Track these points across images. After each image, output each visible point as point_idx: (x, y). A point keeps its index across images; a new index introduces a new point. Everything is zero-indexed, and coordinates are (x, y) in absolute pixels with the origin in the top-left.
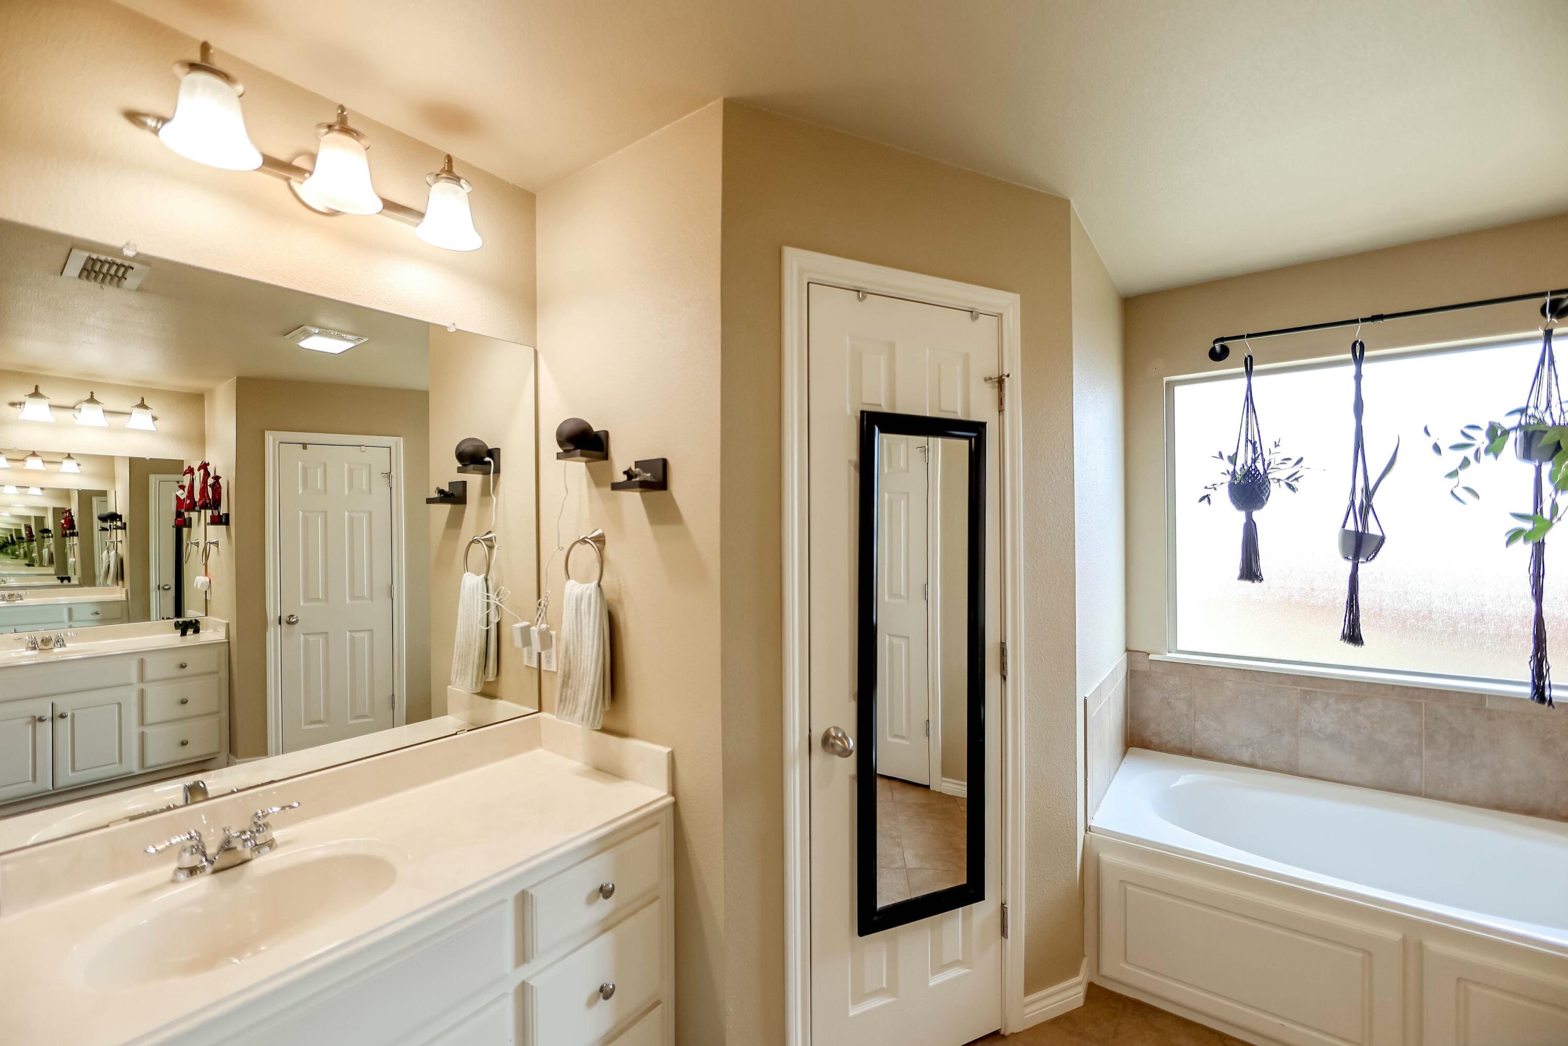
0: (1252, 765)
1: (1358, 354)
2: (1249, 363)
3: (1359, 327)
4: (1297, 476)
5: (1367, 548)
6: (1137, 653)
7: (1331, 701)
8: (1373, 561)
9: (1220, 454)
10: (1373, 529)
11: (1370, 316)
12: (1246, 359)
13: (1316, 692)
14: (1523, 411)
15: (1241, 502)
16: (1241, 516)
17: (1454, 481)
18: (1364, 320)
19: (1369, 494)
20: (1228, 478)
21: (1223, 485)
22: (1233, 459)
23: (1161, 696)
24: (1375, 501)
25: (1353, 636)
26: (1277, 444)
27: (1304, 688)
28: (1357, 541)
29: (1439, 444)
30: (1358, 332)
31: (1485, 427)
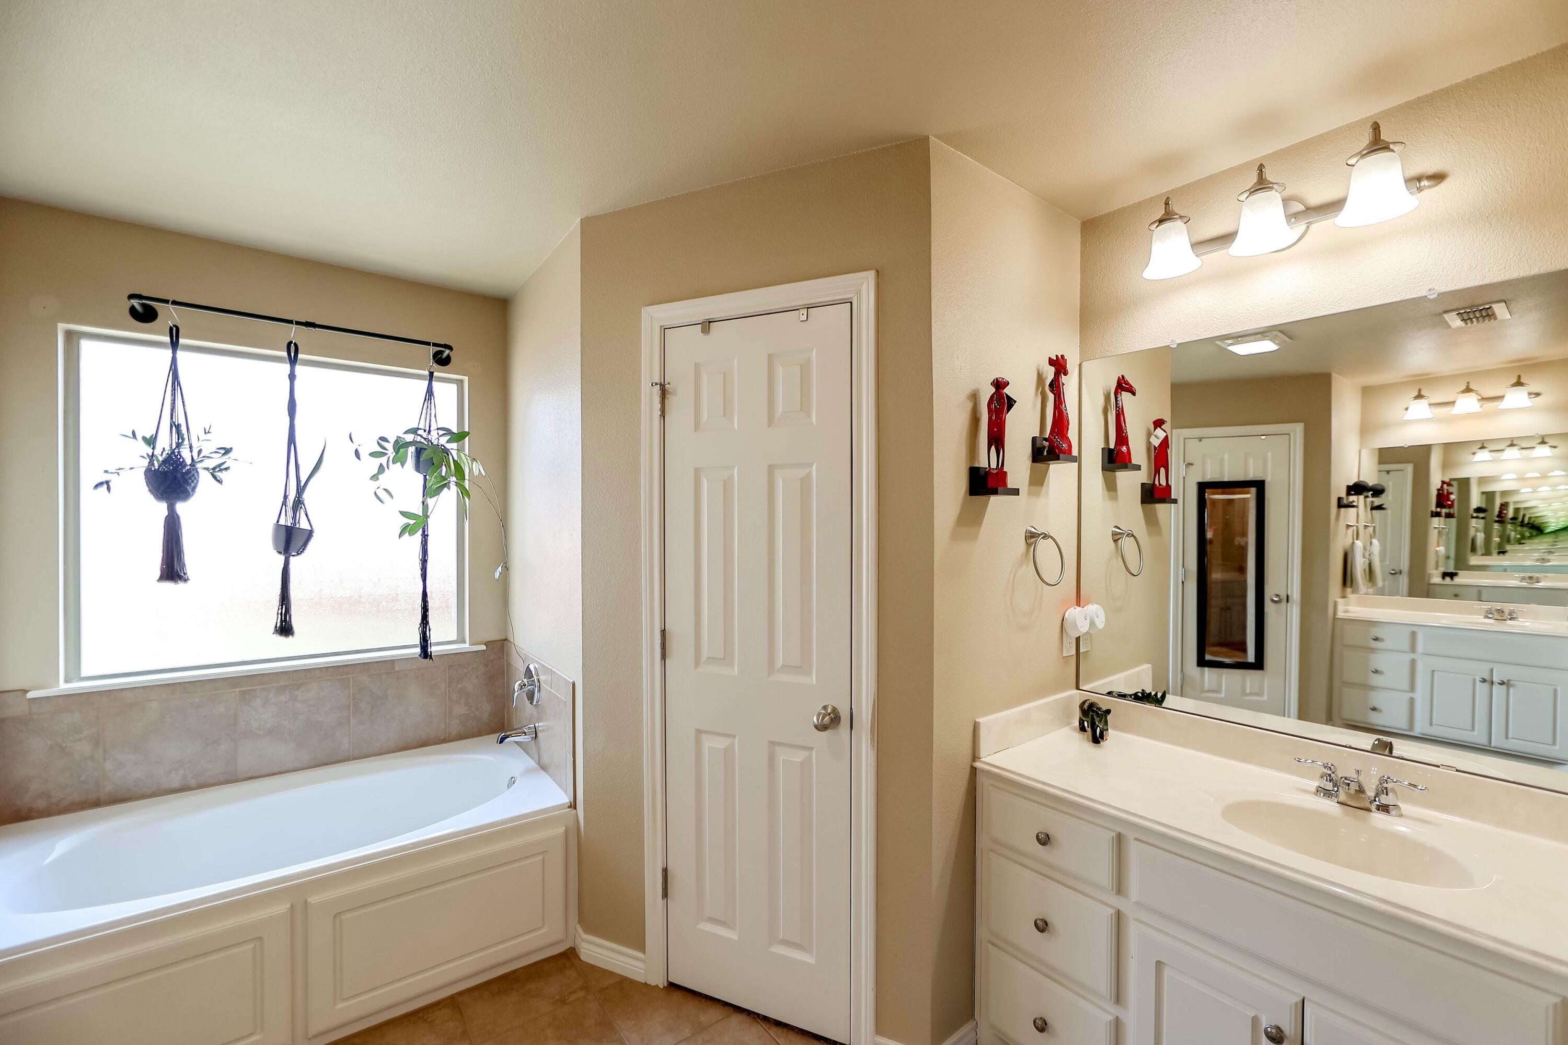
0: (184, 789)
1: (292, 354)
2: (175, 334)
3: (294, 329)
4: (223, 467)
5: (297, 543)
6: (7, 694)
7: (271, 695)
8: (303, 554)
9: (134, 433)
10: (304, 524)
11: (304, 321)
12: (171, 329)
13: (256, 690)
14: (414, 431)
15: (160, 491)
16: (161, 509)
17: (376, 484)
18: (298, 323)
19: (300, 490)
20: (146, 462)
21: (133, 470)
22: (151, 441)
23: (49, 742)
24: (306, 496)
25: (285, 629)
26: (207, 431)
27: (241, 689)
28: (287, 535)
29: (359, 450)
30: (293, 333)
31: (392, 440)
